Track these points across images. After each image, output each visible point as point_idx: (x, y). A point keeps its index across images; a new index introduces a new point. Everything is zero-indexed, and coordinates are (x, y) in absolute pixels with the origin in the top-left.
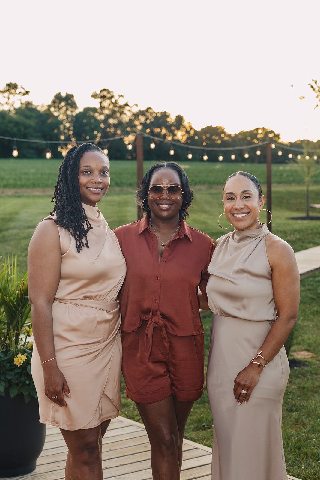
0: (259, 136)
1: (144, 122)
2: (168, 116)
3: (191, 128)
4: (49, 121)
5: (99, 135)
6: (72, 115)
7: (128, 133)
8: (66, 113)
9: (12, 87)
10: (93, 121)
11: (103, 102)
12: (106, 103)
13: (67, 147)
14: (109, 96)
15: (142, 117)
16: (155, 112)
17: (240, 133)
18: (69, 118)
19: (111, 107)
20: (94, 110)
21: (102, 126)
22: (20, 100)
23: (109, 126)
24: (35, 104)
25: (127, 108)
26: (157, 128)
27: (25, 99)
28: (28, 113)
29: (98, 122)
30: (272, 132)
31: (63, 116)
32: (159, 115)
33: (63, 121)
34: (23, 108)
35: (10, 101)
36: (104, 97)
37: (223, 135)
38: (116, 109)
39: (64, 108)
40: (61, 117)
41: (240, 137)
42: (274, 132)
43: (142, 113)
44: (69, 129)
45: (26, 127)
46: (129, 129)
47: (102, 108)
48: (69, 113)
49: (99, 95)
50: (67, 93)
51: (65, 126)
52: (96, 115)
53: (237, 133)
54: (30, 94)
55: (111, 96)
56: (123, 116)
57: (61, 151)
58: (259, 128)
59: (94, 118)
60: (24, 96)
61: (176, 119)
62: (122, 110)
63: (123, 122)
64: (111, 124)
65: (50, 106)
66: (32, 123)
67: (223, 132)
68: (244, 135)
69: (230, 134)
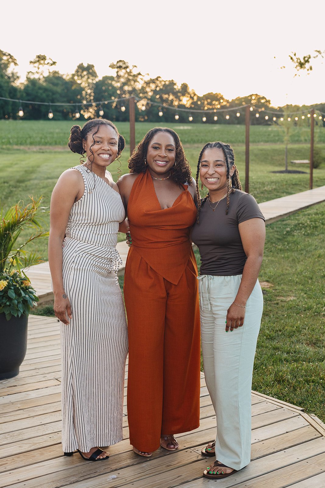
0: (253, 102)
1: (154, 89)
2: (175, 84)
3: (195, 95)
4: (73, 88)
5: (116, 100)
6: (93, 82)
7: (141, 98)
8: (88, 81)
9: (41, 58)
10: (110, 88)
11: (119, 72)
12: (122, 72)
13: (89, 110)
14: (124, 66)
15: (153, 85)
16: (163, 81)
17: (236, 99)
18: (90, 85)
19: (126, 76)
20: (112, 78)
21: (118, 92)
22: (48, 69)
23: (124, 92)
24: (61, 73)
25: (140, 76)
27: (53, 69)
28: (56, 81)
29: (115, 89)
30: (263, 98)
31: (85, 83)
32: (167, 83)
33: (85, 88)
34: (51, 76)
35: (40, 71)
36: (120, 67)
37: (222, 101)
38: (131, 78)
39: (86, 77)
40: (84, 85)
41: (237, 102)
42: (265, 98)
43: (153, 81)
44: (90, 95)
45: (54, 93)
46: (141, 95)
47: (119, 77)
48: (90, 81)
49: (116, 65)
50: (88, 64)
51: (86, 92)
52: (113, 83)
53: (234, 98)
54: (56, 64)
55: (126, 66)
56: (136, 83)
57: (83, 114)
58: (252, 95)
59: (111, 85)
60: (51, 66)
61: (181, 87)
62: (135, 78)
63: (137, 89)
64: (126, 90)
65: (73, 75)
66: (59, 89)
67: (222, 98)
68: (240, 100)
69: (227, 99)
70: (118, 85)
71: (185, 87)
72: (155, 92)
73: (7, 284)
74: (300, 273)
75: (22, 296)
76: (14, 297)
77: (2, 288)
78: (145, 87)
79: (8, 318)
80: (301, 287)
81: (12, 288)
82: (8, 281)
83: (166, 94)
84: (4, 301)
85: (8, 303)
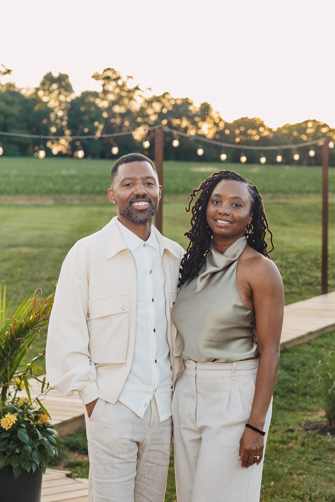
0: (309, 131)
1: (160, 111)
2: (191, 104)
3: (221, 120)
4: (37, 108)
5: (101, 127)
6: (66, 101)
7: (139, 125)
8: (58, 98)
10: (93, 109)
11: (106, 85)
12: (111, 86)
13: (59, 141)
14: (114, 76)
15: (157, 104)
16: (173, 99)
17: (284, 127)
18: (62, 105)
19: (117, 91)
20: (95, 95)
21: (105, 115)
23: (113, 115)
24: (18, 86)
25: (138, 92)
26: (176, 119)
28: (10, 98)
29: (100, 111)
30: (325, 126)
31: (55, 102)
32: (179, 102)
33: (54, 108)
34: (3, 91)
36: (108, 78)
37: (261, 129)
38: (124, 94)
39: (56, 92)
40: (53, 104)
41: (285, 131)
42: (328, 126)
43: (157, 99)
44: (62, 119)
45: (7, 116)
46: (139, 120)
47: (105, 92)
48: (62, 98)
49: (102, 75)
50: (60, 73)
51: (56, 115)
52: (98, 101)
53: (281, 126)
54: (12, 73)
55: (117, 77)
56: (133, 103)
57: (51, 148)
58: (309, 121)
59: (94, 104)
60: (4, 76)
61: (201, 108)
62: (130, 94)
63: (133, 111)
64: (116, 113)
65: (37, 90)
66: (15, 110)
67: (262, 125)
68: (290, 128)
69: (270, 128)
70: (104, 104)
71: (206, 109)
72: (161, 116)
73: (17, 420)
75: (39, 439)
76: (26, 441)
77: (9, 426)
78: (145, 108)
79: (17, 474)
81: (24, 426)
82: (16, 414)
83: (176, 118)
84: (11, 446)
85: (17, 451)
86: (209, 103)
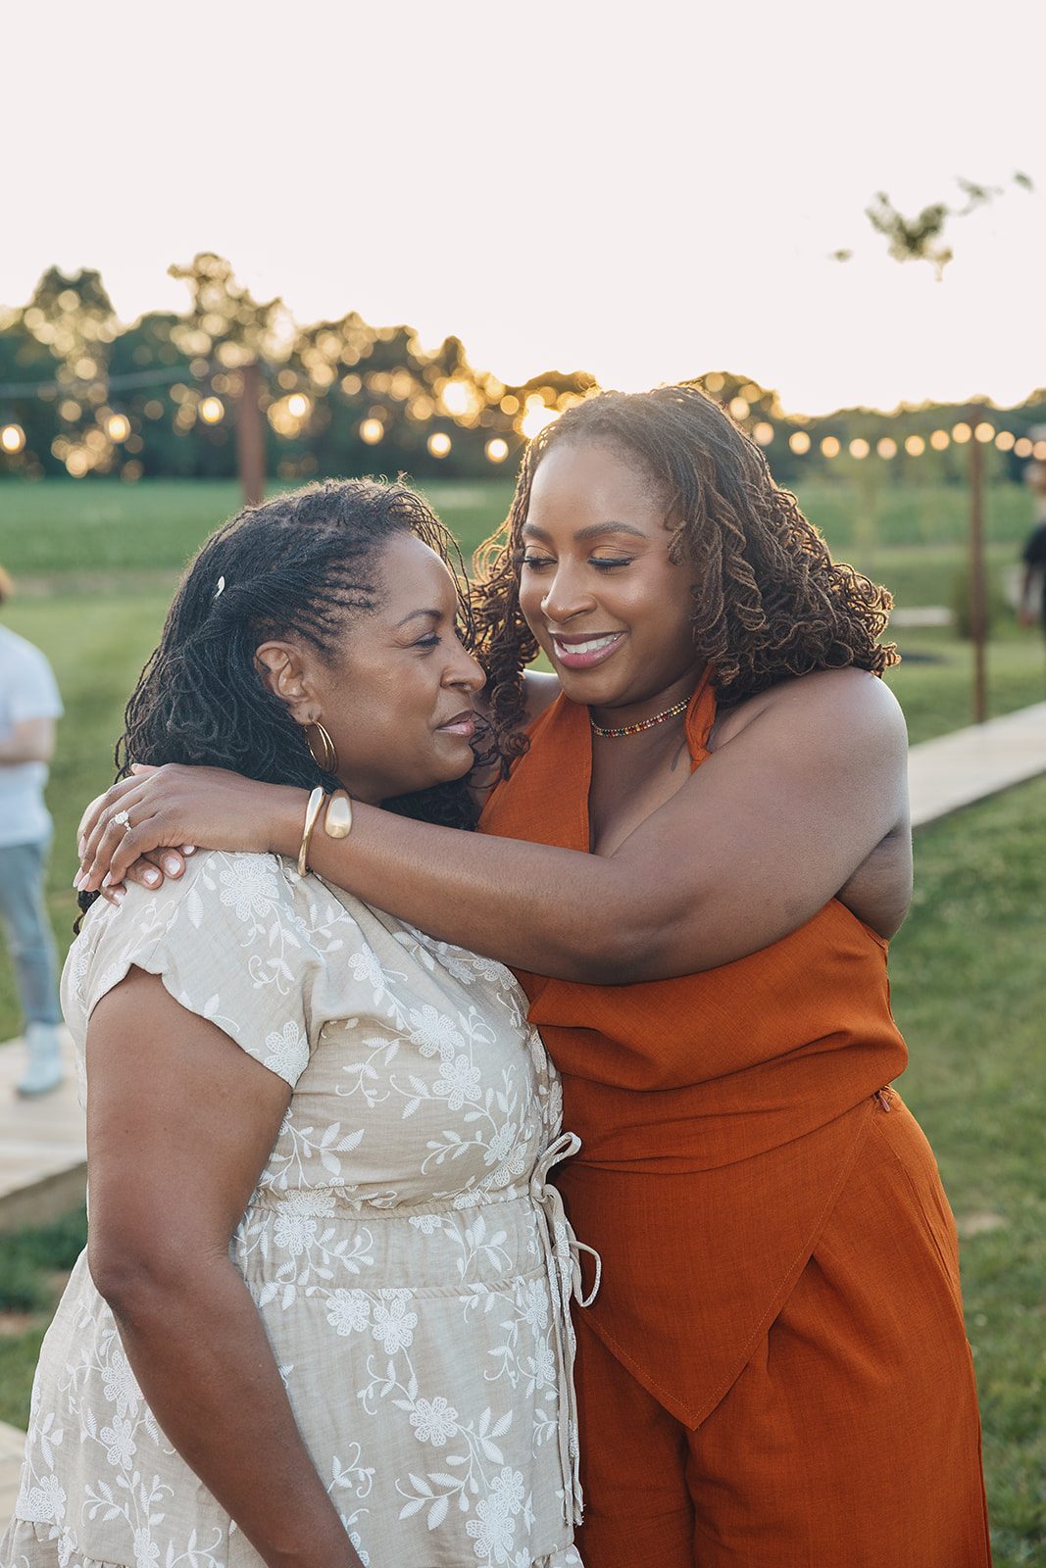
1: (338, 358)
2: (413, 340)
4: (23, 360)
8: (77, 329)
11: (203, 295)
12: (212, 296)
13: (86, 439)
14: (217, 273)
15: (331, 341)
16: (370, 329)
20: (173, 320)
23: (222, 372)
25: (278, 313)
26: (380, 374)
29: (184, 360)
31: (71, 341)
32: (388, 338)
33: (68, 358)
36: (203, 279)
38: (247, 318)
42: (757, 386)
43: (331, 329)
48: (87, 328)
49: (192, 270)
50: (80, 269)
51: (76, 375)
55: (224, 274)
56: (268, 338)
57: (63, 458)
58: (710, 375)
61: (441, 350)
62: (262, 317)
63: (269, 360)
64: (228, 366)
65: (26, 311)
71: (452, 353)
72: (342, 369)
74: (1000, 1097)
78: (301, 353)
80: (1014, 1164)
86: (457, 337)
